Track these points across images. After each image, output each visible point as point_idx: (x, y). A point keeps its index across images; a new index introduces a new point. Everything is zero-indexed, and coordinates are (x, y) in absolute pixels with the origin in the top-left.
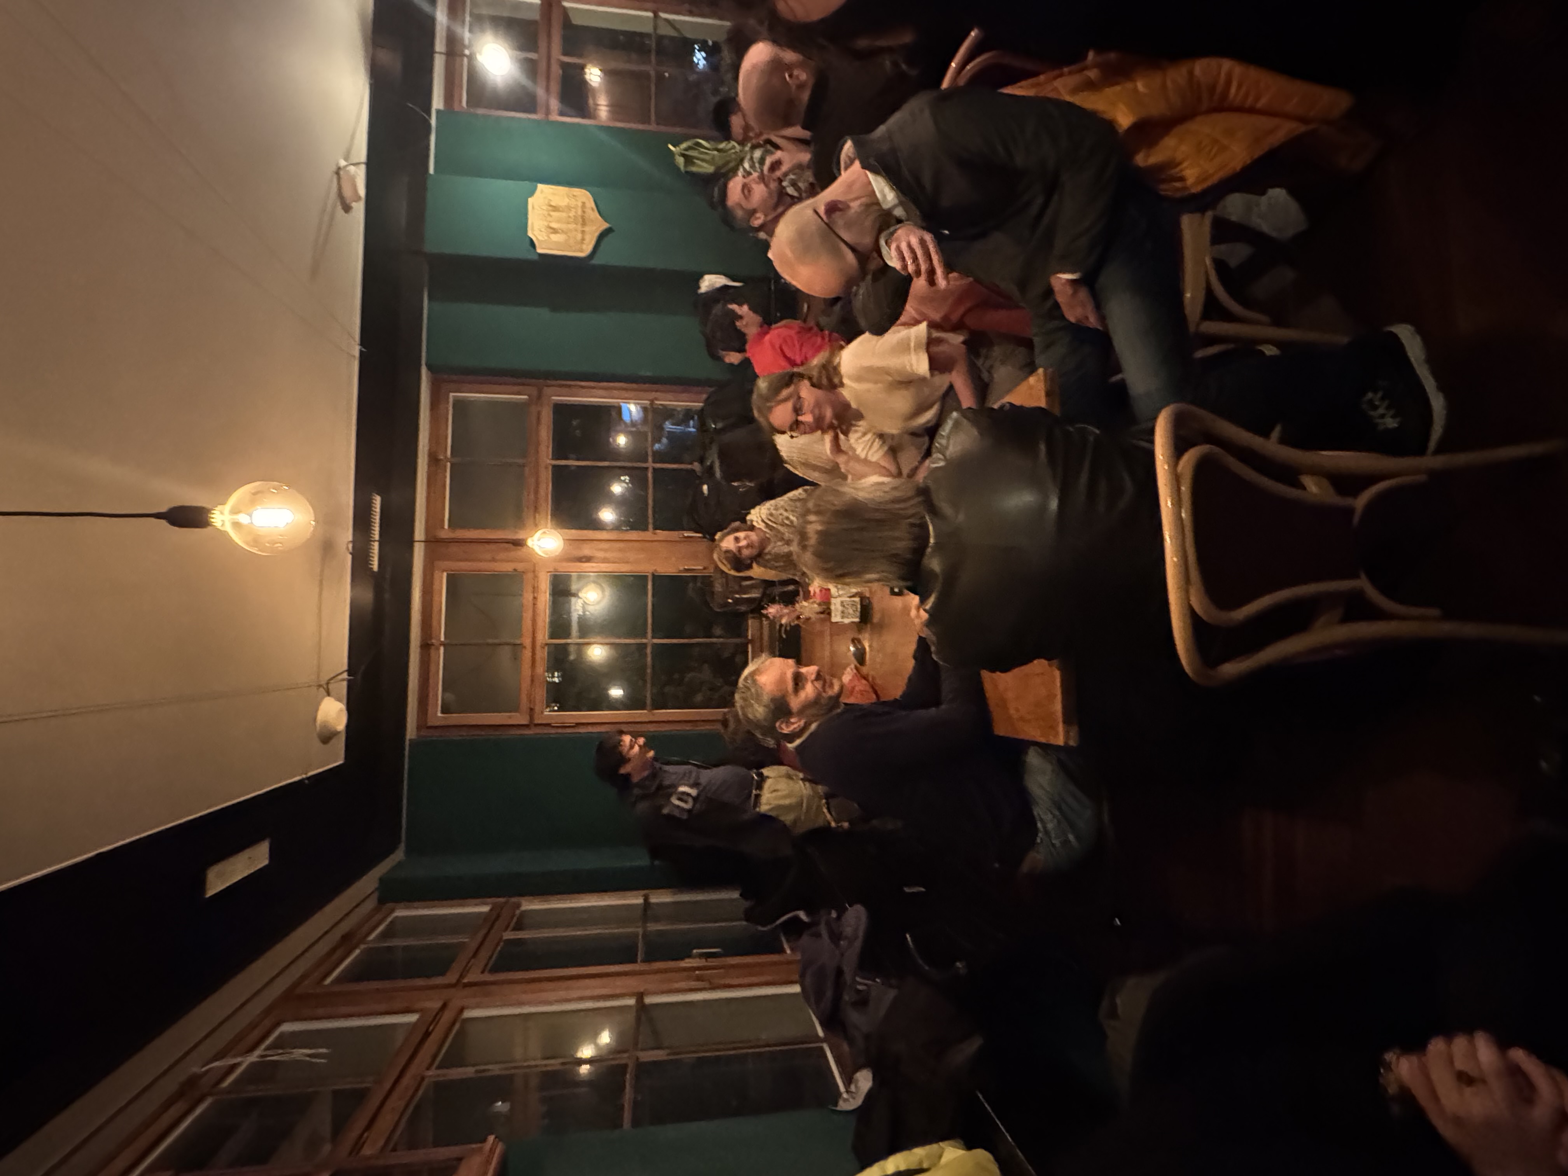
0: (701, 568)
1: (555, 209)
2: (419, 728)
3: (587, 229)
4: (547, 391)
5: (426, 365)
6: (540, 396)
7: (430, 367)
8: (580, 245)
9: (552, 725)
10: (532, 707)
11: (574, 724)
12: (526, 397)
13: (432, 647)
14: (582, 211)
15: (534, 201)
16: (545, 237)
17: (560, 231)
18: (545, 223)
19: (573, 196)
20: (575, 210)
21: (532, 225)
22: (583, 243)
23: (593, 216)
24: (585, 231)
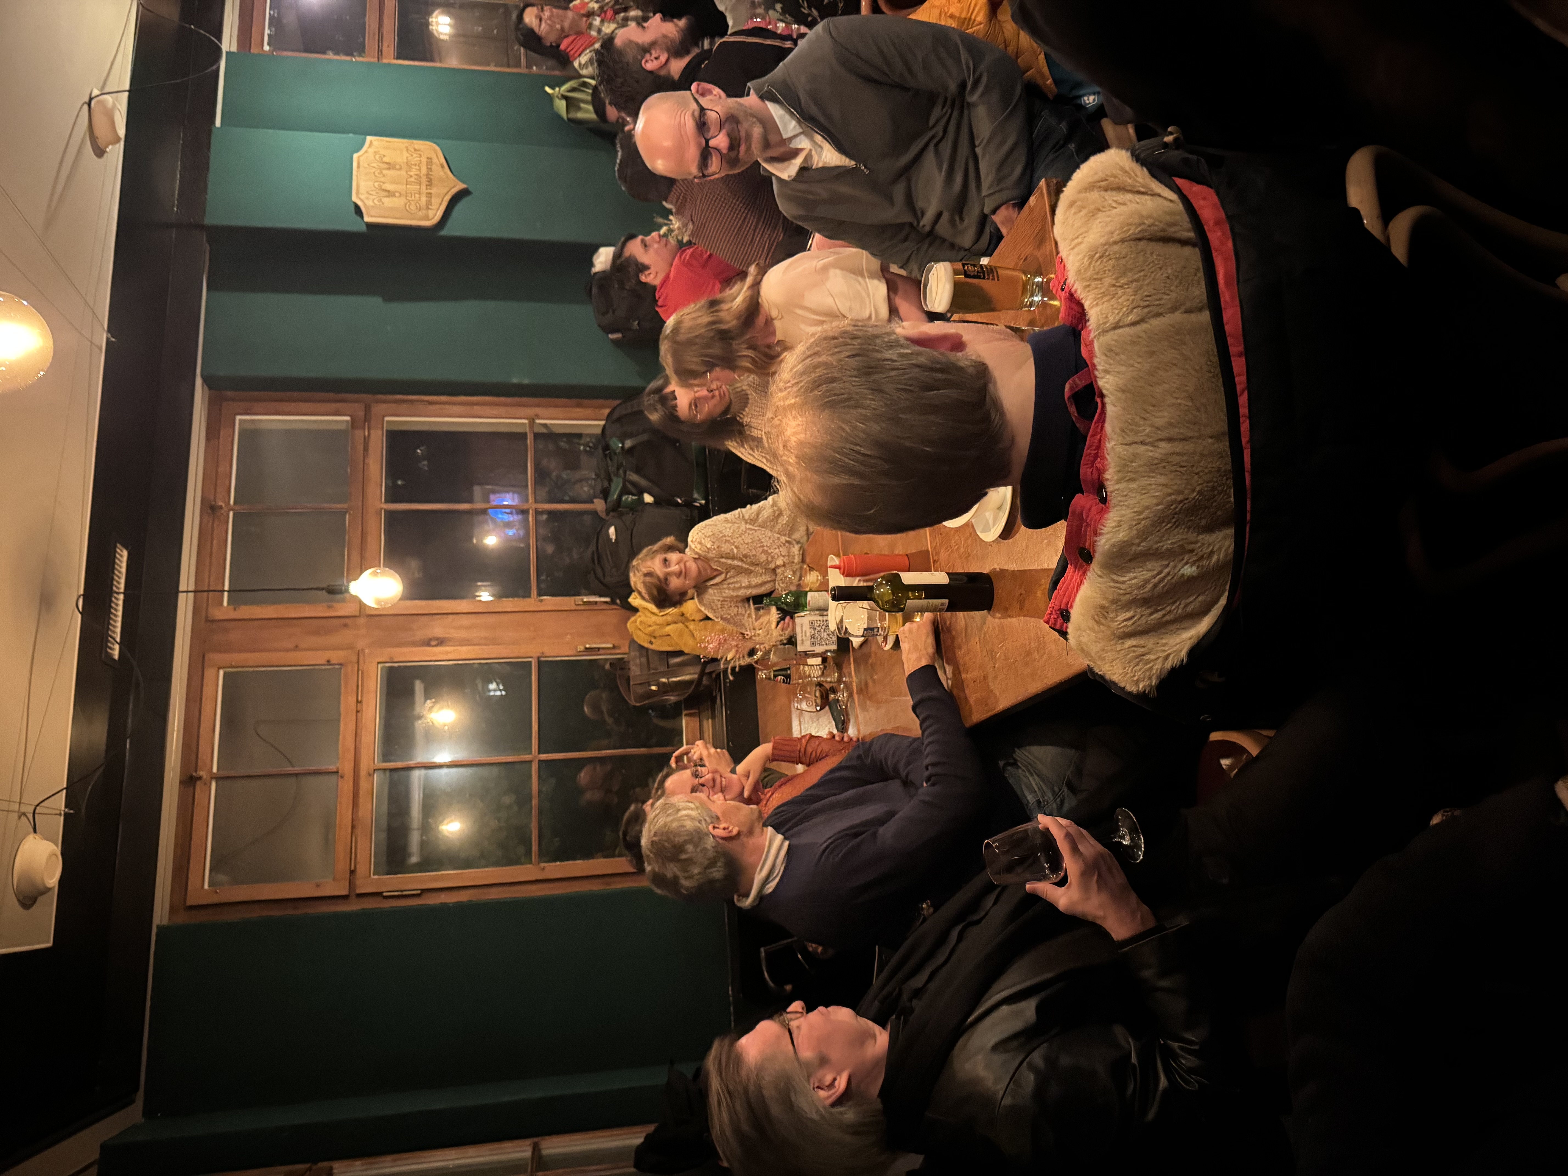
0: (610, 646)
1: (390, 166)
2: (173, 909)
3: (433, 191)
4: (378, 409)
5: (202, 376)
6: (367, 418)
7: (206, 380)
8: (424, 212)
9: (385, 894)
10: (353, 868)
11: (419, 892)
12: (348, 418)
13: (198, 783)
14: (428, 168)
15: (362, 159)
16: (376, 202)
17: (397, 194)
18: (376, 184)
19: (415, 150)
20: (417, 167)
21: (358, 186)
22: (428, 208)
23: (442, 174)
24: (430, 194)
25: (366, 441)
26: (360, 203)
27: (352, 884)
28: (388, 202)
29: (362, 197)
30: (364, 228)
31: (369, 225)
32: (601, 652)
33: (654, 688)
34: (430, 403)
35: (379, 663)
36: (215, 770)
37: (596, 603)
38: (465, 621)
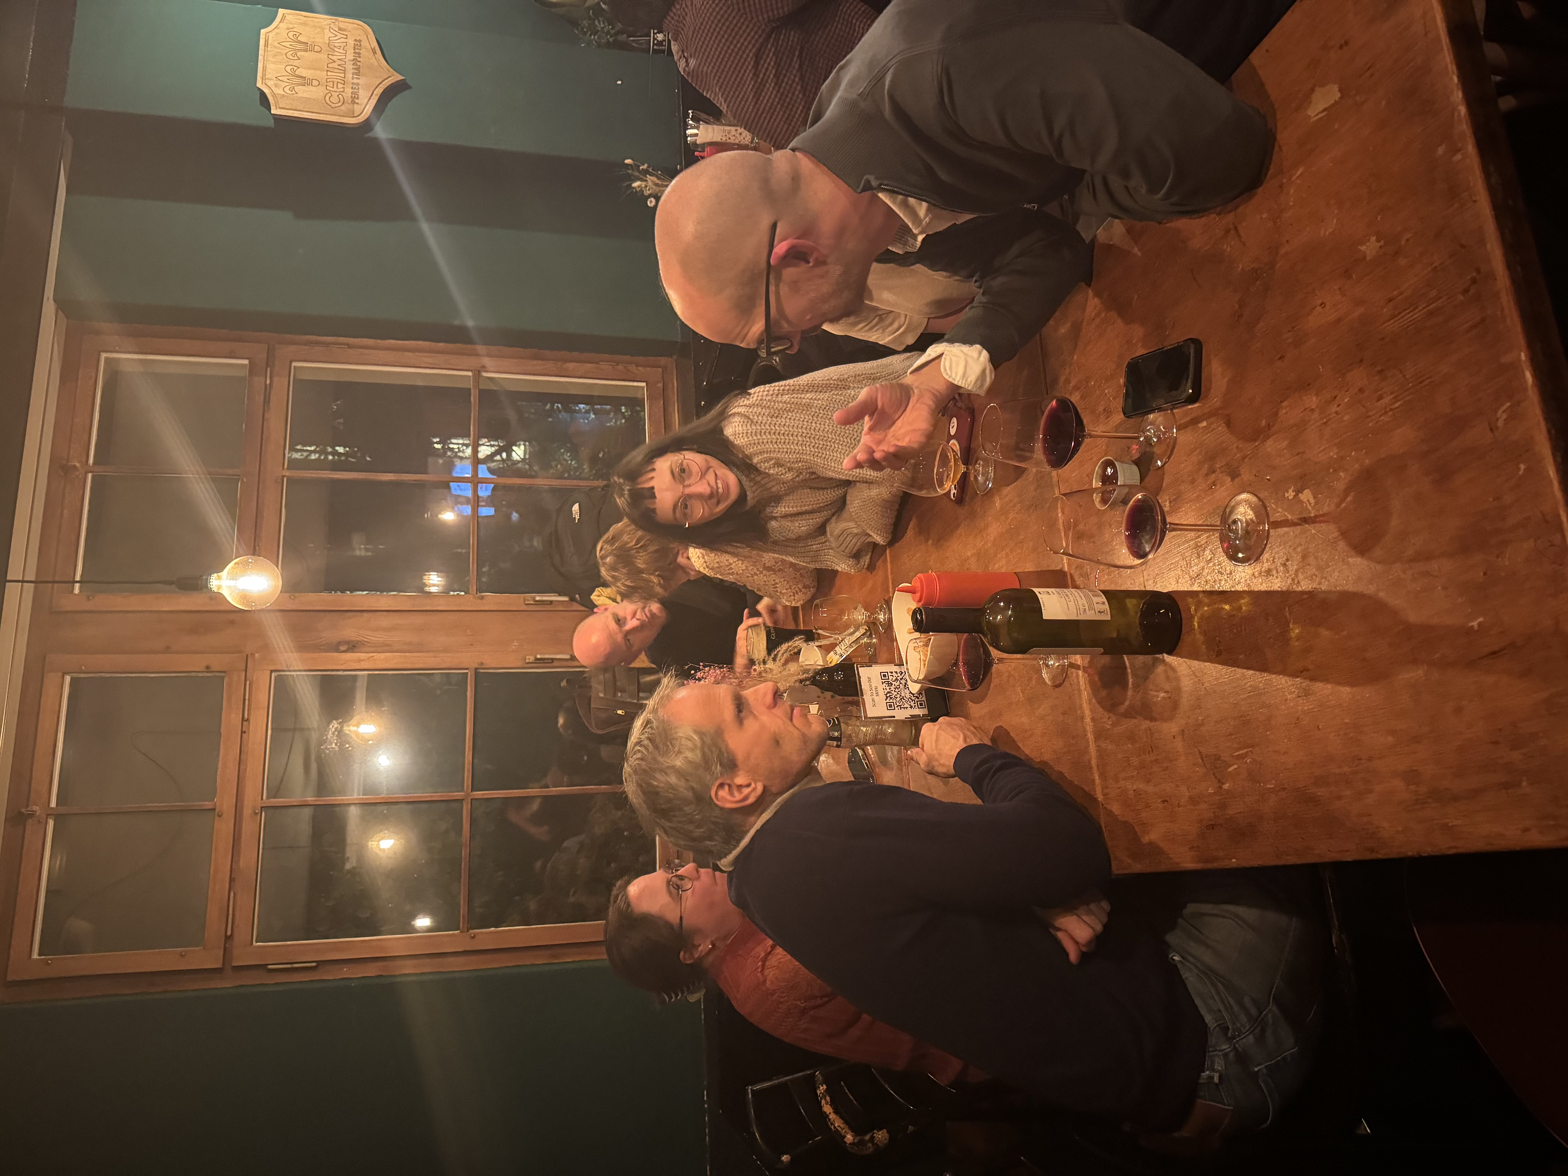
4: (284, 352)
5: (55, 301)
6: (269, 362)
7: (61, 304)
9: (270, 967)
10: (229, 933)
11: (314, 964)
12: (246, 362)
13: (30, 821)
14: (355, 53)
15: (271, 35)
16: (287, 89)
17: (315, 83)
18: (288, 68)
19: (340, 29)
20: (341, 51)
21: (264, 69)
22: (353, 102)
23: (374, 61)
24: (358, 84)
25: (268, 390)
26: (266, 91)
27: (227, 954)
28: (303, 92)
29: (270, 83)
30: (271, 123)
31: (278, 119)
32: (556, 664)
33: (620, 712)
34: (350, 346)
35: (272, 671)
36: (53, 804)
37: (551, 602)
38: (386, 621)
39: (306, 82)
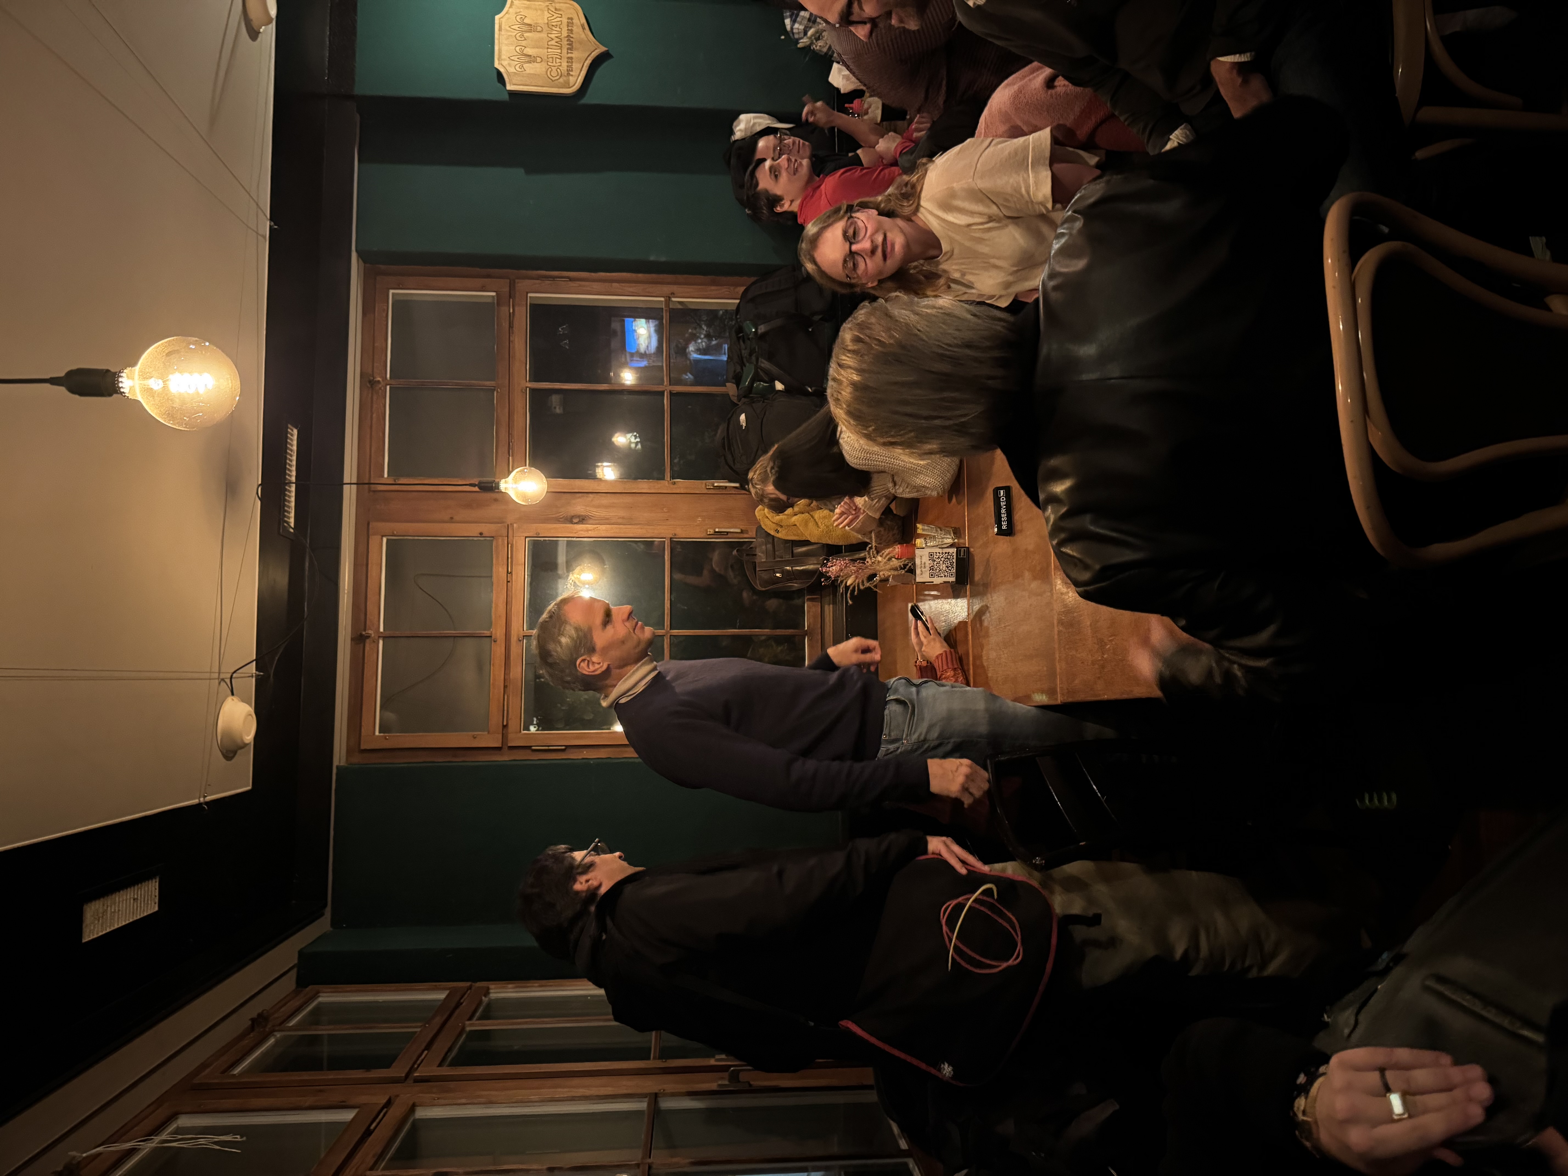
0: (739, 531)
1: (531, 28)
2: (349, 752)
3: (575, 54)
4: (522, 285)
5: (357, 251)
6: (512, 293)
7: (361, 255)
8: (565, 78)
9: (533, 748)
10: (505, 724)
11: (563, 747)
12: (494, 294)
13: (368, 641)
14: (568, 30)
15: (503, 20)
16: (517, 67)
17: (539, 60)
18: (518, 48)
19: (556, 9)
20: (558, 29)
21: (500, 51)
22: (569, 74)
23: (583, 36)
24: (571, 58)
25: (511, 316)
26: (502, 70)
27: (504, 737)
28: (530, 68)
29: (505, 63)
30: (506, 97)
31: (512, 94)
32: (729, 535)
33: (778, 575)
34: (571, 279)
35: (526, 537)
36: (382, 630)
37: (726, 487)
38: (605, 500)
39: (531, 59)
